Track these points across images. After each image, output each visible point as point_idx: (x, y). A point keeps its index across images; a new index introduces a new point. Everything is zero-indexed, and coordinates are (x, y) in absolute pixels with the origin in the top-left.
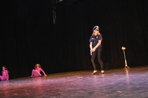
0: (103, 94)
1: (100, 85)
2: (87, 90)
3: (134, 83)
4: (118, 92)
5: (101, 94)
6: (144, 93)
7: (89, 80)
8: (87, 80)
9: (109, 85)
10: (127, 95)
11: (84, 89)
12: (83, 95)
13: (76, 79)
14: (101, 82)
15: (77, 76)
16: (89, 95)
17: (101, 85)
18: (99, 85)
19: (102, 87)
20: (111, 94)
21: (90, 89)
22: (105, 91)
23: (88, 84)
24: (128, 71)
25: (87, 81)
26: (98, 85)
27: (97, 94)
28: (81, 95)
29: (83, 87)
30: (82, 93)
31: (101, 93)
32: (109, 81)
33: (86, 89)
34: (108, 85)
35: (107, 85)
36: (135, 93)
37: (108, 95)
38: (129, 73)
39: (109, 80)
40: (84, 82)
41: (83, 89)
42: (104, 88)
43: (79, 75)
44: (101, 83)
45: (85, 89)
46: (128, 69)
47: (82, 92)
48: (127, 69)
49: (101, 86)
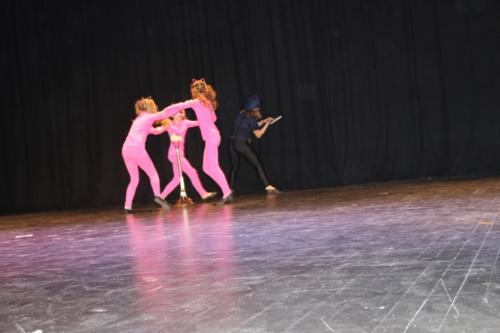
0: (94, 288)
1: (90, 258)
2: (42, 278)
3: (201, 250)
4: (148, 279)
5: (88, 288)
6: (225, 281)
7: (53, 245)
8: (50, 243)
9: (119, 260)
10: (175, 289)
11: (31, 276)
12: (27, 295)
13: (7, 242)
14: (95, 249)
15: (12, 232)
16: (49, 295)
17: (95, 258)
18: (85, 259)
19: (96, 265)
20: (122, 286)
21: (52, 276)
22: (104, 281)
23: (49, 259)
24: (189, 213)
25: (46, 247)
26: (83, 261)
27: (74, 289)
28: (20, 296)
29: (29, 267)
30: (25, 289)
31: (91, 285)
32: (122, 247)
33: (39, 273)
34: (118, 258)
35: (113, 258)
36: (197, 283)
37: (111, 292)
38: (190, 218)
39: (124, 244)
40: (36, 251)
41: (31, 274)
42: (103, 268)
43: (20, 228)
44: (95, 252)
45: (35, 274)
46: (188, 207)
47: (23, 285)
48: (184, 205)
49: (93, 262)
